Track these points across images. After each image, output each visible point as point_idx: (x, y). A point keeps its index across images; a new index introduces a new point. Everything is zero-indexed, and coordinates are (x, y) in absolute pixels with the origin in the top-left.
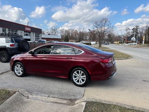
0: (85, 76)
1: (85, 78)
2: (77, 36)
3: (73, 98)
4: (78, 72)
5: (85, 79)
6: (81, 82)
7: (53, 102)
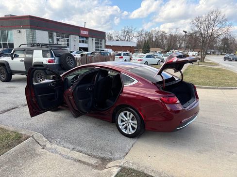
0: (136, 122)
1: (136, 124)
2: (165, 41)
3: (108, 155)
4: (126, 113)
5: (136, 127)
6: (130, 130)
7: (75, 160)
